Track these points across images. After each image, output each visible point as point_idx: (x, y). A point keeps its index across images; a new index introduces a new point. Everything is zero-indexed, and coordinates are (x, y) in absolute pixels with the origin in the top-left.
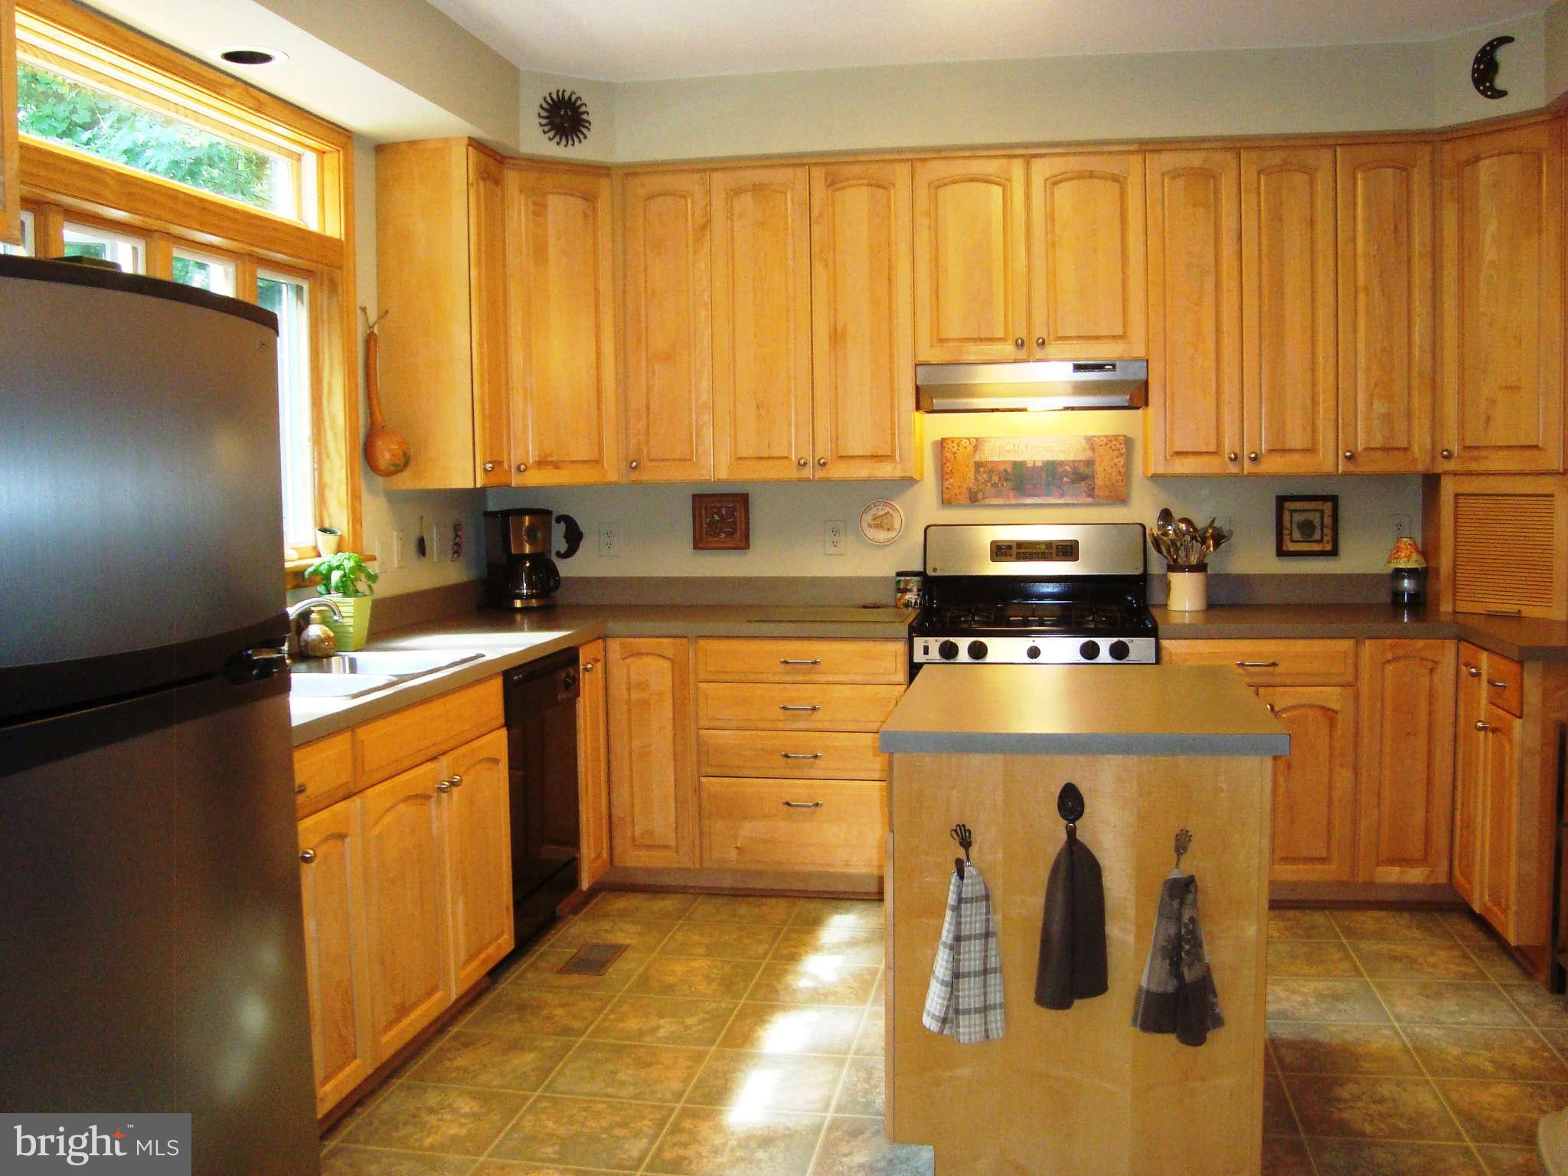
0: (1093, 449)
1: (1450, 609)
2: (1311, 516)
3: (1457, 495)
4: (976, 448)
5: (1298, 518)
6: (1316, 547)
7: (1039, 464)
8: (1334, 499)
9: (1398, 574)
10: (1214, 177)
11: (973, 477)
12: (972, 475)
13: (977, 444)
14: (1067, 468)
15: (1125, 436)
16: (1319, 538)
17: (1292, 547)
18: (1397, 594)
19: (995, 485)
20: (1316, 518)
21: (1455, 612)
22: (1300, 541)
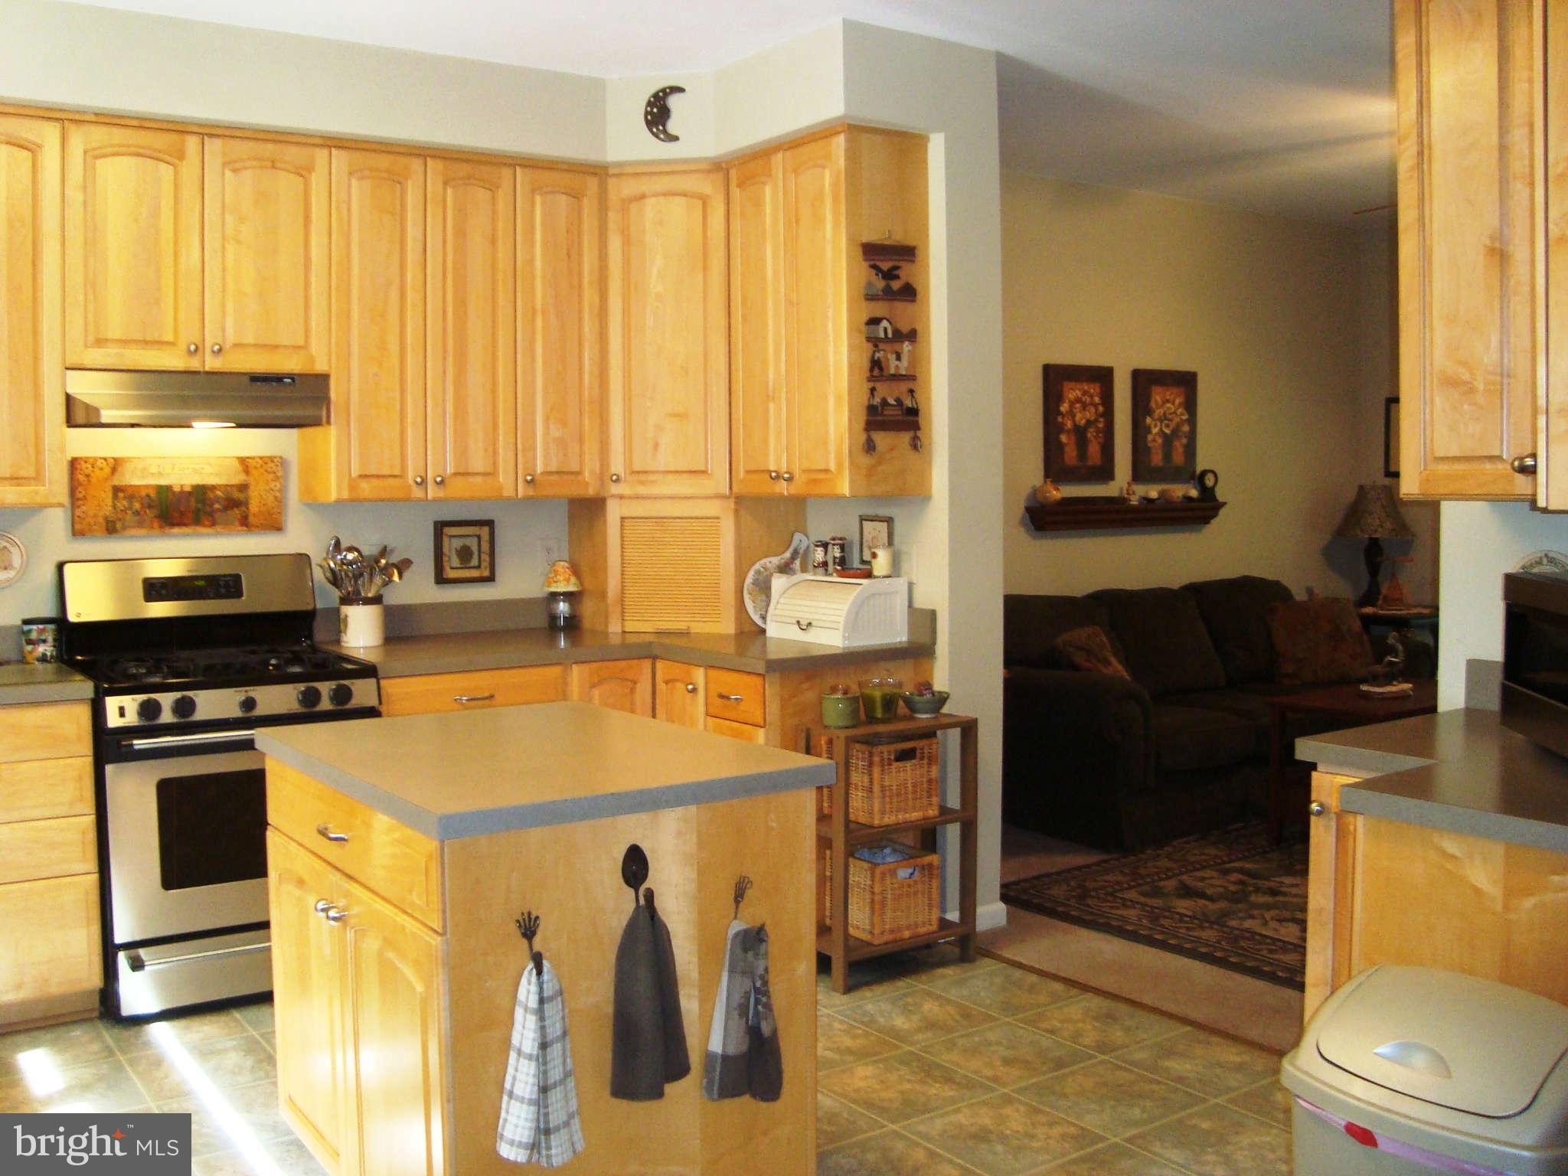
0: (247, 471)
1: (619, 629)
2: (468, 542)
3: (623, 518)
4: (114, 470)
5: (457, 543)
6: (475, 573)
7: (187, 489)
8: (490, 524)
9: (554, 596)
10: (400, 183)
11: (110, 503)
12: (109, 501)
13: (116, 465)
14: (219, 493)
15: (281, 457)
16: (477, 564)
17: (451, 574)
18: (553, 618)
19: (137, 513)
20: (473, 544)
21: (624, 632)
22: (459, 568)
